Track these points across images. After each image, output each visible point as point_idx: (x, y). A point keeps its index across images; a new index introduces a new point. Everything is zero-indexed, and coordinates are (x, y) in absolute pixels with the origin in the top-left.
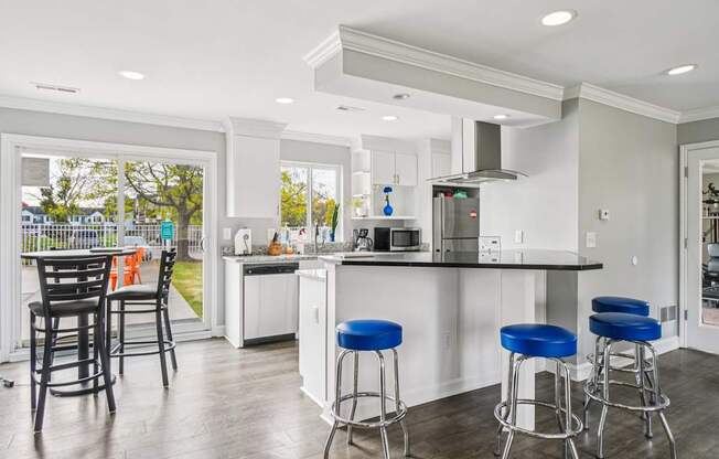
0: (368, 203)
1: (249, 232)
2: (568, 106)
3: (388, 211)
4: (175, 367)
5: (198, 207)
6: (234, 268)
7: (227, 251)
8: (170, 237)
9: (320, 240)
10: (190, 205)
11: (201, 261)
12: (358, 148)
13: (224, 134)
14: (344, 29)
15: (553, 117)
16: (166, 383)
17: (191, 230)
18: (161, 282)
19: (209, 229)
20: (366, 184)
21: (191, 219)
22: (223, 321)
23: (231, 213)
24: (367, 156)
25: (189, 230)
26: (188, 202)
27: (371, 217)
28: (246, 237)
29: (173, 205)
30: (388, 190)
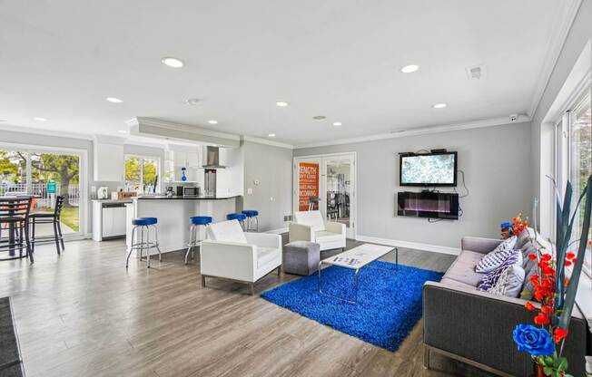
0: (172, 175)
1: (106, 188)
2: (241, 142)
3: (184, 179)
4: (63, 248)
5: (77, 172)
6: (97, 205)
7: (93, 197)
8: (54, 192)
9: (146, 192)
10: (70, 172)
11: (78, 207)
12: (167, 150)
13: (92, 141)
14: (138, 118)
15: (237, 146)
16: (59, 253)
17: (71, 187)
18: (56, 210)
19: (82, 186)
20: (171, 166)
21: (71, 181)
22: (91, 231)
23: (96, 179)
24: (172, 153)
25: (70, 187)
26: (68, 170)
27: (174, 181)
28: (105, 190)
29: (56, 170)
30: (184, 169)
